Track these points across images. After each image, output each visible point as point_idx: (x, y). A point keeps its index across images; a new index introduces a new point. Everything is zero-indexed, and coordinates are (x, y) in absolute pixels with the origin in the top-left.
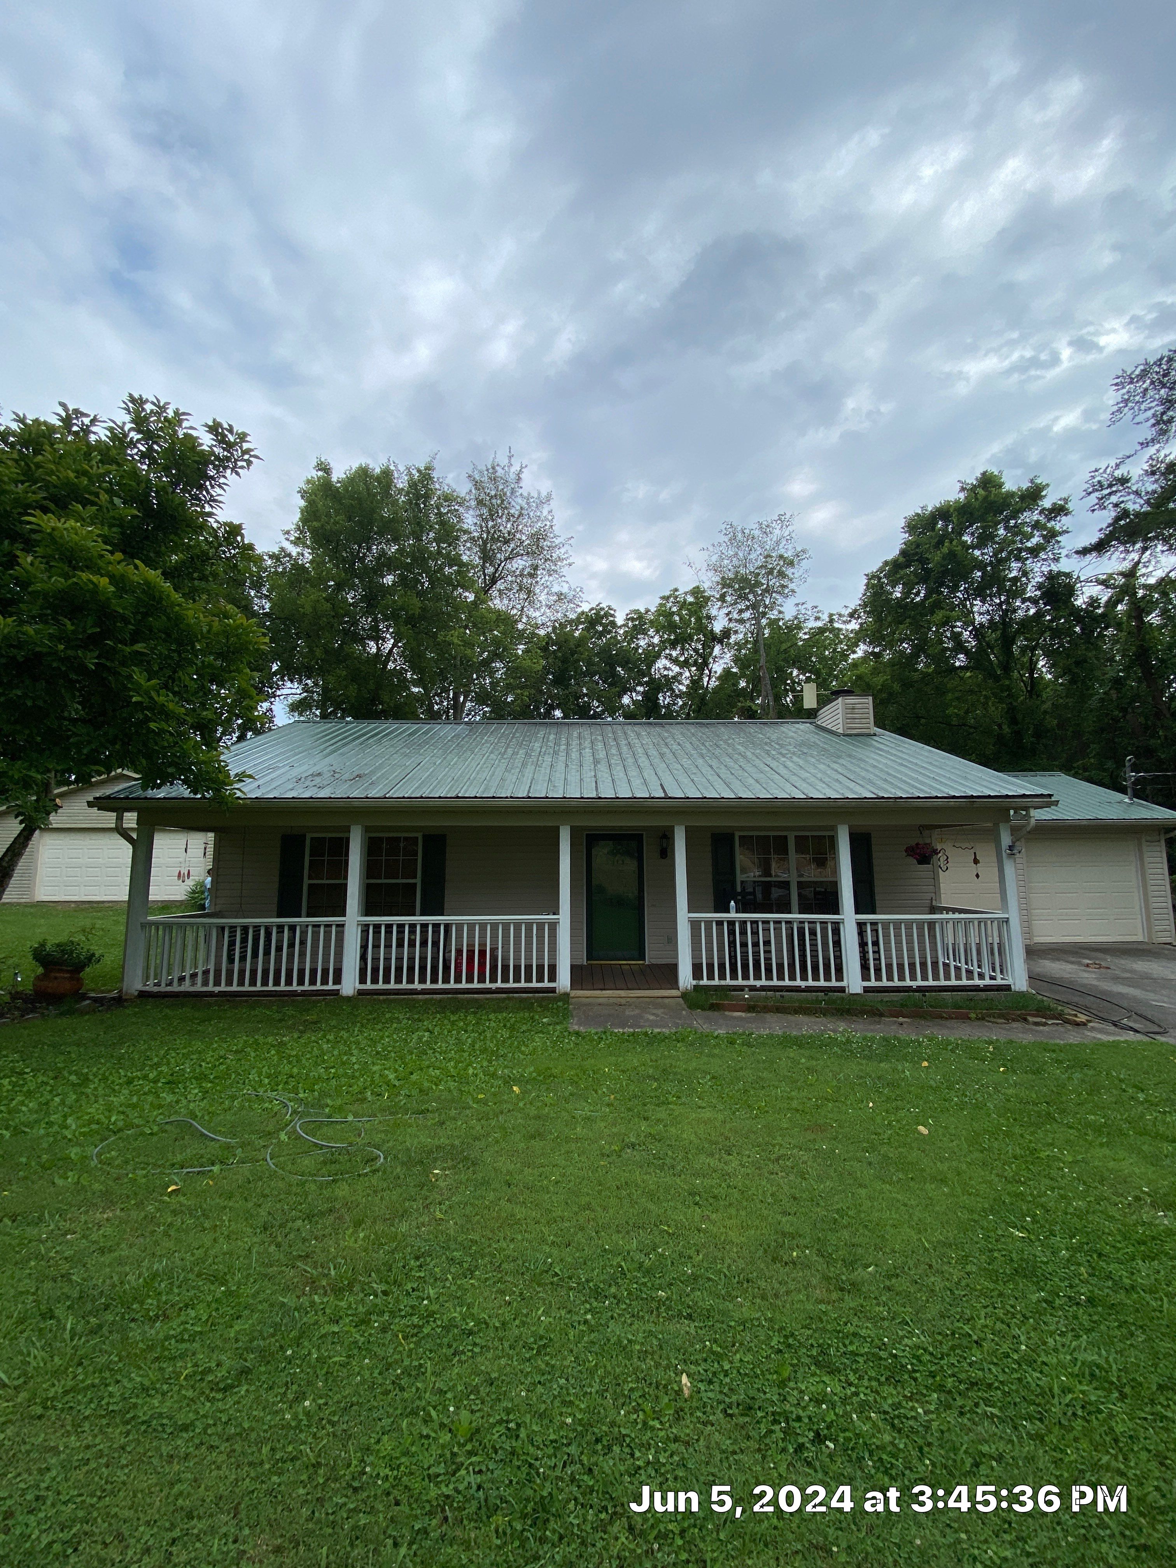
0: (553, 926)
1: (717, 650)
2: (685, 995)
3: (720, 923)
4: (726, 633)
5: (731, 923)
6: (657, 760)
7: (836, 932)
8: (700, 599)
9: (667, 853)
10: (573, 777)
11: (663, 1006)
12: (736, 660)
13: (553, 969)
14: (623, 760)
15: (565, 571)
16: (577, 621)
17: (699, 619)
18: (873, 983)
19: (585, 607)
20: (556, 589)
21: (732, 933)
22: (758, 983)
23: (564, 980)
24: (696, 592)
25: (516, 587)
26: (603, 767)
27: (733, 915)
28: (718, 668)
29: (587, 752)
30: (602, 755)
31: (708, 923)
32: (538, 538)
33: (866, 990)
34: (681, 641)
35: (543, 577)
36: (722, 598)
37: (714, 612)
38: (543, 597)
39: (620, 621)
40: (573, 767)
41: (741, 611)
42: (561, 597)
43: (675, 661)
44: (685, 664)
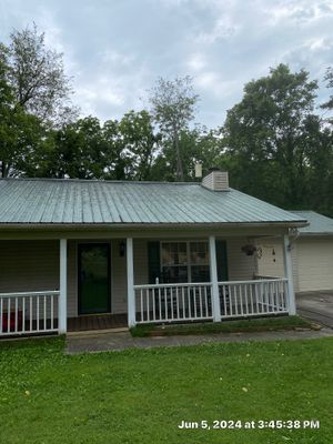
0: (56, 297)
1: (155, 145)
2: (131, 330)
3: (151, 290)
4: (159, 137)
5: (156, 290)
6: (118, 203)
7: (209, 291)
8: (146, 117)
9: (123, 253)
10: (70, 211)
11: (119, 337)
12: (164, 151)
13: (56, 321)
14: (99, 202)
15: (70, 96)
16: (77, 125)
17: (145, 128)
18: (226, 316)
19: (82, 117)
20: (65, 105)
21: (157, 295)
22: (170, 320)
23: (63, 327)
24: (143, 113)
25: (40, 103)
26: (87, 206)
27: (157, 285)
28: (155, 155)
29: (79, 198)
30: (87, 199)
31: (145, 290)
32: (54, 75)
33: (223, 320)
34: (136, 139)
35: (57, 99)
36: (158, 118)
37: (153, 125)
38: (57, 110)
39: (102, 126)
40: (70, 206)
41: (167, 126)
42: (67, 110)
43: (132, 150)
44: (138, 152)
